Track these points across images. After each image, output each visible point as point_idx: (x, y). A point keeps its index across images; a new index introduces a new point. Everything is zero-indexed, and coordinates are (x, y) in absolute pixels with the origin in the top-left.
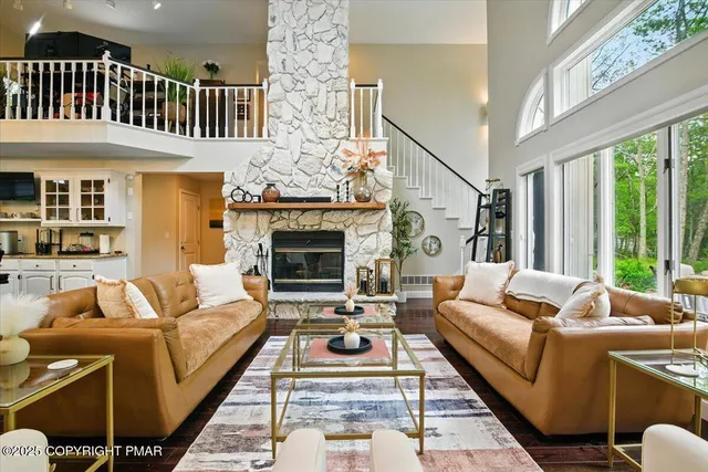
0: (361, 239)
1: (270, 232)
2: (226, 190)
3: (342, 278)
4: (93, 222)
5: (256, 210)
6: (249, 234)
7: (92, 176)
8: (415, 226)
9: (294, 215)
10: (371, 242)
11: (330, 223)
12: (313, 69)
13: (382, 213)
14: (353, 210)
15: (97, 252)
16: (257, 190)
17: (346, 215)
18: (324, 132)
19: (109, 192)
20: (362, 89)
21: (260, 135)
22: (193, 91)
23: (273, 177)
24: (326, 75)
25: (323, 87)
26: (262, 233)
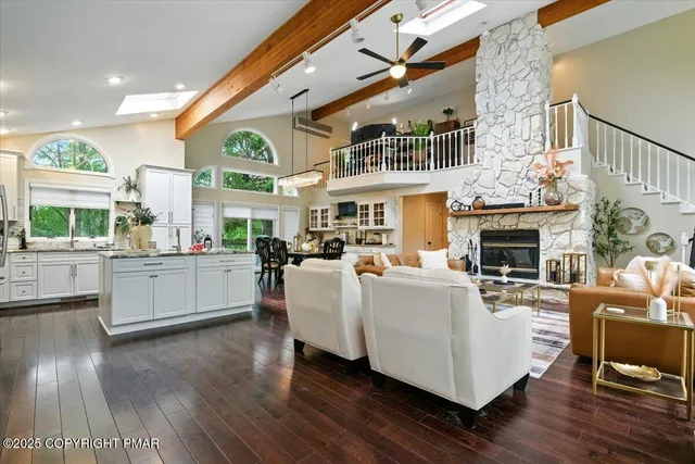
0: (554, 237)
1: (479, 231)
2: (449, 203)
3: (538, 268)
4: (380, 227)
5: (469, 216)
6: (463, 233)
7: (378, 202)
8: (636, 223)
9: (496, 218)
10: (564, 239)
11: (526, 224)
12: (511, 103)
13: (575, 213)
14: (546, 212)
15: (381, 243)
16: (468, 201)
17: (539, 216)
18: (520, 151)
19: (386, 209)
20: (556, 107)
21: (472, 161)
22: (429, 141)
23: (480, 190)
24: (522, 105)
25: (519, 116)
26: (473, 232)
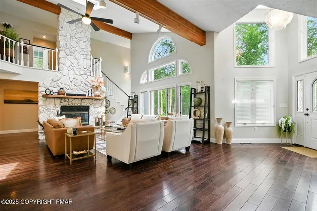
0: (95, 109)
1: (61, 106)
2: (40, 89)
3: (88, 121)
5: (54, 98)
6: (51, 107)
9: (70, 100)
10: (99, 109)
11: (84, 103)
12: (78, 49)
13: (102, 101)
14: (93, 99)
16: (56, 90)
17: (90, 101)
18: (82, 73)
20: (94, 59)
21: (55, 69)
22: (20, 45)
23: (62, 86)
24: (83, 53)
25: (82, 57)
26: (57, 106)
